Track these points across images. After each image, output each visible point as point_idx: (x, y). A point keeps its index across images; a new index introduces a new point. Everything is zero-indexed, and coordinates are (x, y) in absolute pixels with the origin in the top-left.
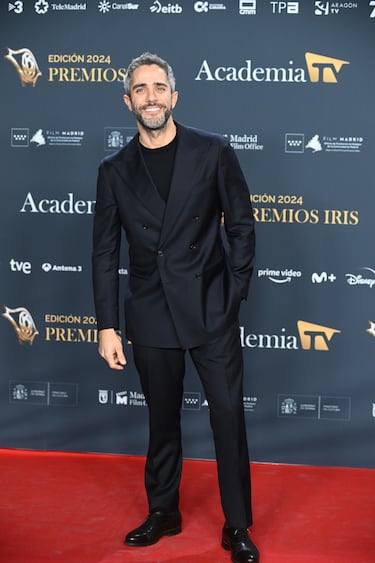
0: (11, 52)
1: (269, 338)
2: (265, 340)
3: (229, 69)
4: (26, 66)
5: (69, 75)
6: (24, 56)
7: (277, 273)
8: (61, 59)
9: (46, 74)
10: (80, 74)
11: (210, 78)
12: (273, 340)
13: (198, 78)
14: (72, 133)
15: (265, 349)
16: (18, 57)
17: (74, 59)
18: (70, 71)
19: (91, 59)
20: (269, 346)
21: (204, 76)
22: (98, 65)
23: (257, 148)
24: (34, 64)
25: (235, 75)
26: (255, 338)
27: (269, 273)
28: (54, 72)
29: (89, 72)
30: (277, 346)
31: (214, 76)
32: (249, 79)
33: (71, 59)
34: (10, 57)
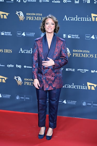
0: (17, 12)
1: (80, 86)
2: (79, 87)
3: (72, 18)
4: (21, 16)
5: (32, 19)
6: (20, 13)
7: (82, 70)
8: (30, 14)
9: (26, 18)
10: (34, 18)
11: (67, 20)
12: (81, 87)
13: (64, 20)
14: (32, 33)
15: (79, 89)
16: (19, 14)
17: (33, 14)
18: (32, 17)
19: (37, 14)
20: (80, 88)
21: (65, 19)
22: (39, 16)
23: (78, 38)
24: (23, 15)
25: (73, 19)
26: (76, 86)
27: (80, 70)
28: (28, 17)
29: (36, 18)
30: (82, 88)
31: (68, 19)
32: (77, 20)
33: (32, 14)
34: (17, 13)
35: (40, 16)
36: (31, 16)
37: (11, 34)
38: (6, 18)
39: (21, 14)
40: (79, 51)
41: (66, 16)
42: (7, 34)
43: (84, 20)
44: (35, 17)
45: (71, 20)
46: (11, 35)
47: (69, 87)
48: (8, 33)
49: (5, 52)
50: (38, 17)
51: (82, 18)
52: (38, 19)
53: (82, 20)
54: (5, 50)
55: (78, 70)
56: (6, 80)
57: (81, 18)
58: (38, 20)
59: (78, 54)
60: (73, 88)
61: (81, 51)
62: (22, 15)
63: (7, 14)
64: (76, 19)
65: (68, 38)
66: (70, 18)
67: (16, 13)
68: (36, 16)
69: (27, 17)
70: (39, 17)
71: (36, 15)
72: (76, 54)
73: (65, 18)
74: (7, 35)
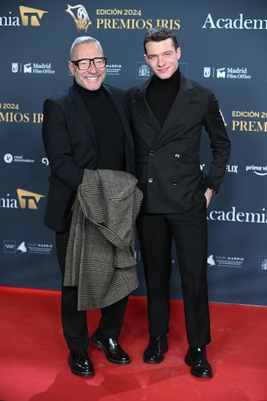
0: (70, 7)
1: (253, 215)
2: (250, 216)
3: (226, 20)
4: (80, 17)
5: (111, 24)
6: (79, 10)
7: (260, 168)
8: (106, 12)
9: (95, 23)
10: (119, 24)
11: (213, 26)
12: (256, 217)
13: (204, 27)
14: (113, 66)
15: (250, 223)
16: (75, 11)
17: (115, 12)
18: (112, 21)
19: (127, 12)
20: (253, 221)
21: (209, 25)
22: (132, 17)
23: (246, 77)
24: (86, 16)
25: (231, 24)
26: (243, 215)
27: (254, 168)
28: (100, 21)
29: (125, 22)
30: (259, 221)
31: (216, 25)
32: (241, 27)
33: (112, 12)
34: (69, 10)
35: (136, 18)
36: (111, 17)
37: (51, 69)
38: (38, 25)
39: (82, 11)
40: (249, 114)
41: (209, 16)
42: (39, 69)
43: (261, 28)
44: (122, 20)
45: (226, 26)
46: (53, 72)
47: (223, 219)
48: (43, 66)
49: (35, 121)
50: (129, 20)
51: (255, 21)
52: (131, 26)
53: (255, 28)
54: (35, 115)
55: (248, 168)
56: (38, 201)
57: (253, 22)
58: (131, 29)
59: (248, 124)
60: (234, 220)
61: (255, 114)
62: (83, 16)
63: (41, 13)
64: (238, 24)
65: (218, 77)
66: (223, 20)
67: (67, 8)
68: (125, 18)
69: (98, 20)
70: (133, 20)
71: (123, 13)
72: (242, 122)
73: (209, 20)
74: (40, 72)
